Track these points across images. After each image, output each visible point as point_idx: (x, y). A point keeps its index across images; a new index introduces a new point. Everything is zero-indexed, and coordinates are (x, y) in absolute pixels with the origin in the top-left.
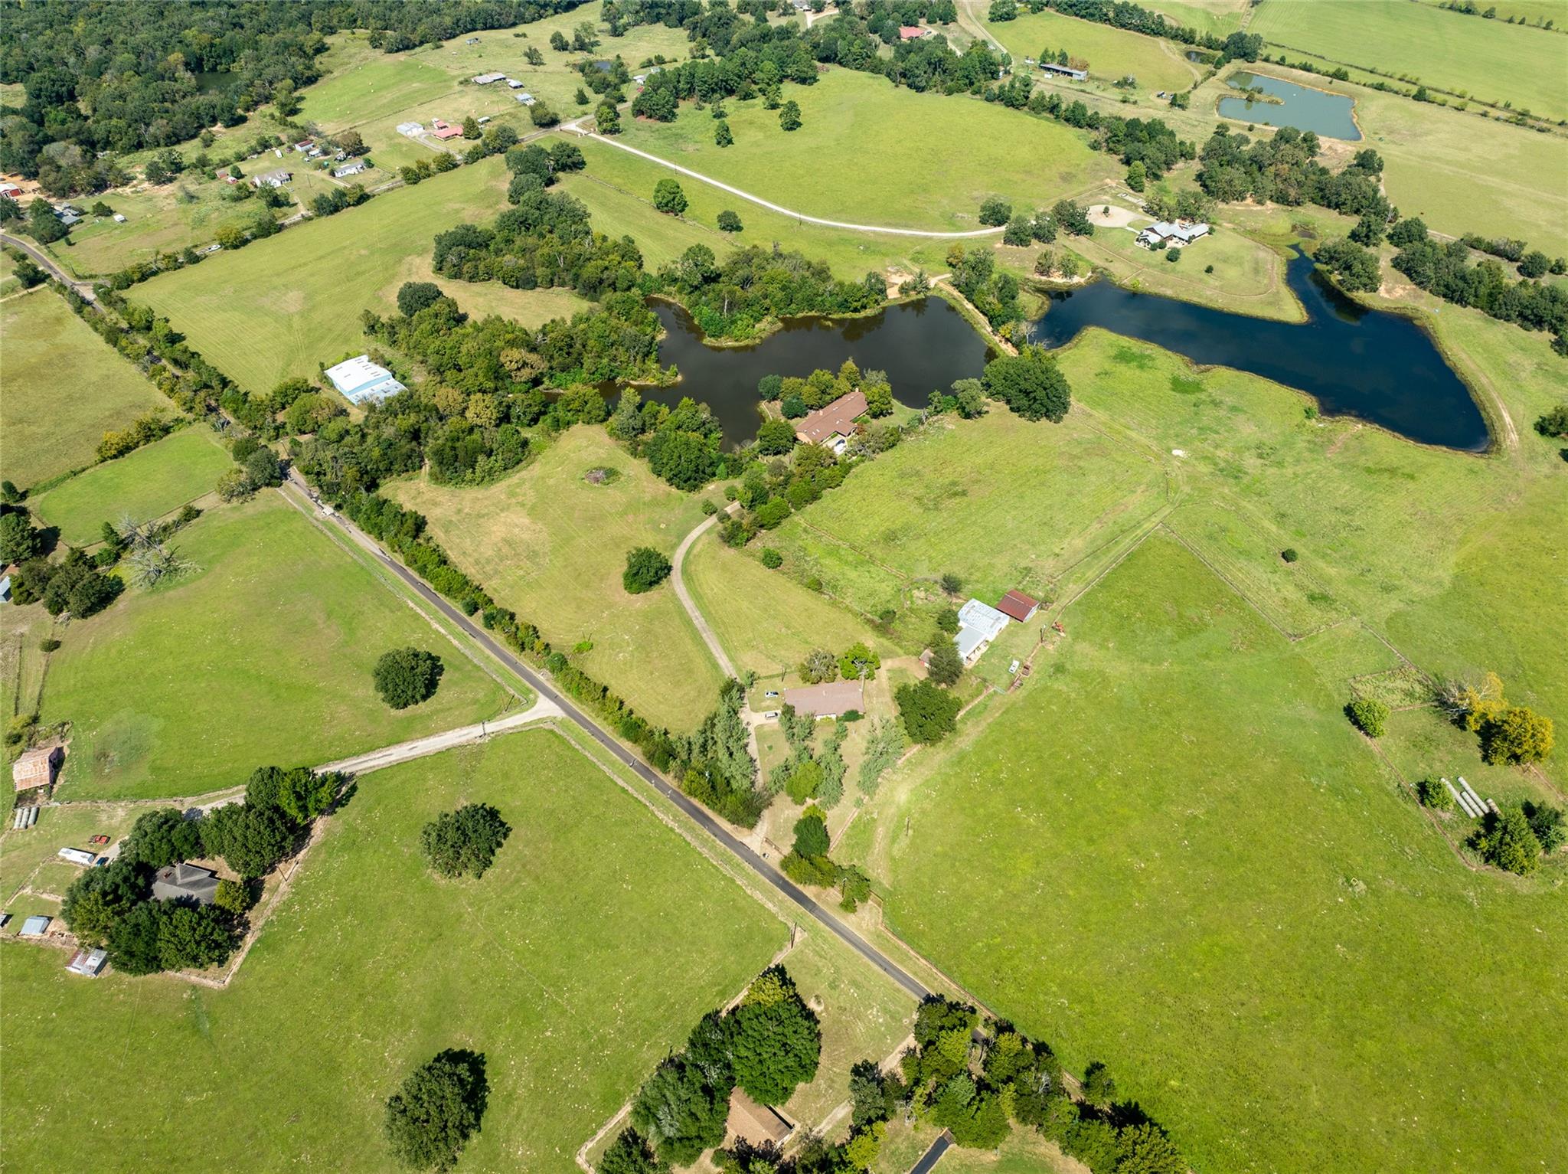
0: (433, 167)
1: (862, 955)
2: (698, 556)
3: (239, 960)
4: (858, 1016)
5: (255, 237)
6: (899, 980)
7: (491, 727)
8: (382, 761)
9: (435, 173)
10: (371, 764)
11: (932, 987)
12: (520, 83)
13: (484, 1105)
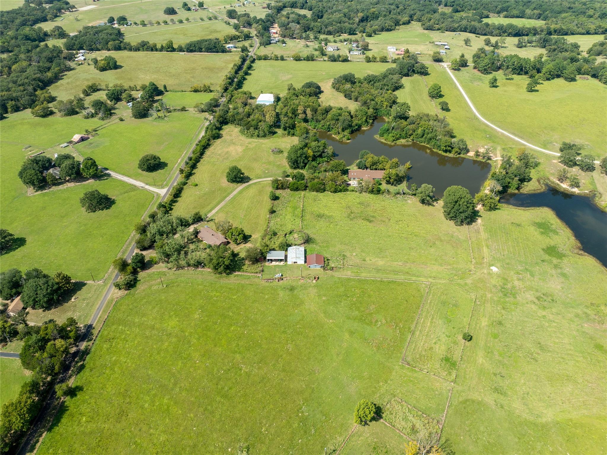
0: (378, 59)
1: (101, 301)
2: (260, 184)
3: (40, 193)
4: (74, 311)
5: (304, 60)
6: (95, 315)
7: (147, 187)
8: (119, 178)
9: (378, 62)
10: (118, 177)
11: (97, 324)
12: (449, 48)
13: (9, 253)
